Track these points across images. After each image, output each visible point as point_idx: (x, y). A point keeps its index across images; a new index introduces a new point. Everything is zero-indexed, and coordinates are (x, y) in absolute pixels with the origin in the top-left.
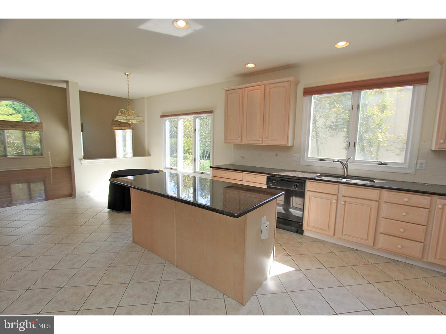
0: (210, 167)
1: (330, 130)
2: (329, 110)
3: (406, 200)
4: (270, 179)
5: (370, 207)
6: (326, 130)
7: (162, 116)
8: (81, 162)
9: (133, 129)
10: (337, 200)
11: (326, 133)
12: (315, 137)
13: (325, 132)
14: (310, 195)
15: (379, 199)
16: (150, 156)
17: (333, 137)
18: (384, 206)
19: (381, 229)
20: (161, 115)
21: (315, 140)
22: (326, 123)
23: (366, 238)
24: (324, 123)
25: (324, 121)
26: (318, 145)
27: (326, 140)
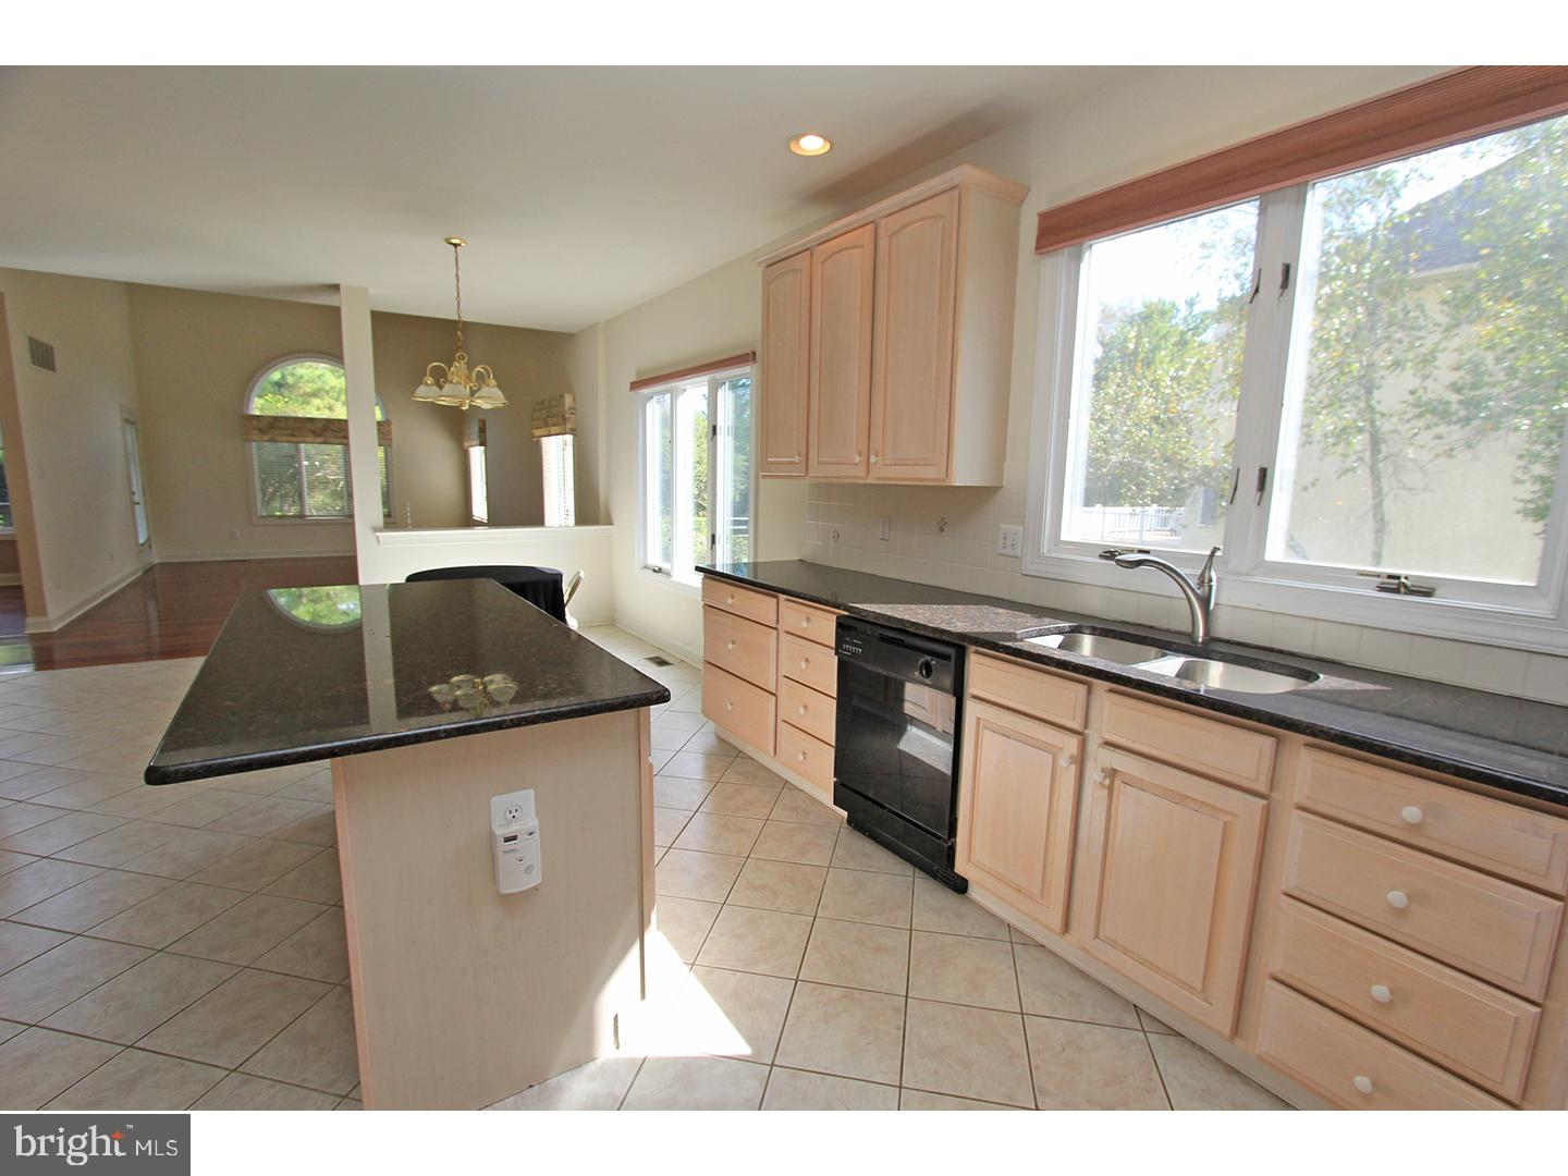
0: (698, 569)
1: (1436, 425)
2: (1447, 330)
3: (1412, 813)
4: (849, 628)
5: (1222, 824)
6: (1421, 423)
7: (635, 385)
8: (377, 537)
9: (573, 432)
10: (1080, 760)
11: (1419, 440)
12: (1368, 459)
13: (1415, 435)
14: (979, 719)
15: (1272, 785)
16: (612, 524)
17: (1450, 456)
18: (1295, 831)
19: (1273, 958)
20: (634, 379)
21: (1368, 470)
22: (1420, 392)
23: (1198, 985)
24: (1412, 393)
25: (1414, 383)
26: (1378, 494)
27: (1424, 471)
